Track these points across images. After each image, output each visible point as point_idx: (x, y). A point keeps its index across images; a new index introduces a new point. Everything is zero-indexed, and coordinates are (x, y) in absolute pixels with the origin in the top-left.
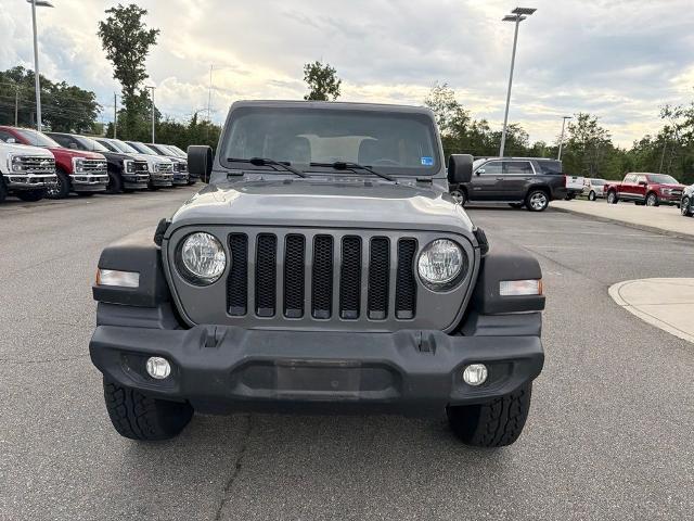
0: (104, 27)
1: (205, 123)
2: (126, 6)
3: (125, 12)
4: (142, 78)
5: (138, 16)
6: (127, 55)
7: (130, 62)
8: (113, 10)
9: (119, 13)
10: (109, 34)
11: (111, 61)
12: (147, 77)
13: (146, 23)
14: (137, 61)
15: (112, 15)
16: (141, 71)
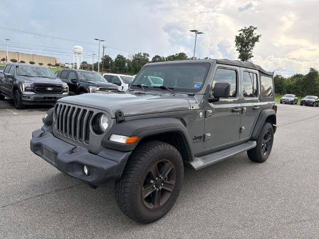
0: (237, 38)
1: (277, 76)
2: (248, 27)
3: (247, 30)
4: (250, 57)
5: (253, 31)
6: (245, 48)
7: (246, 51)
8: (242, 30)
9: (244, 31)
10: (239, 40)
11: (238, 51)
12: (253, 56)
13: (256, 33)
14: (249, 50)
15: (242, 32)
16: (250, 54)
